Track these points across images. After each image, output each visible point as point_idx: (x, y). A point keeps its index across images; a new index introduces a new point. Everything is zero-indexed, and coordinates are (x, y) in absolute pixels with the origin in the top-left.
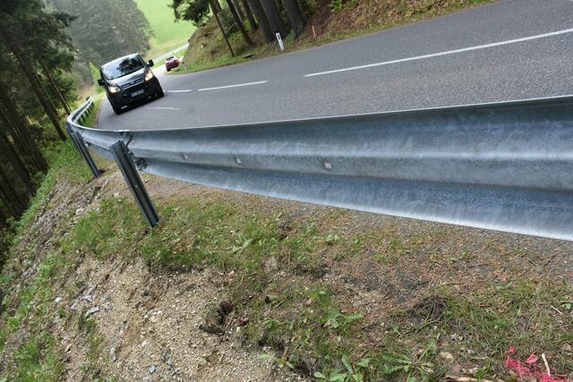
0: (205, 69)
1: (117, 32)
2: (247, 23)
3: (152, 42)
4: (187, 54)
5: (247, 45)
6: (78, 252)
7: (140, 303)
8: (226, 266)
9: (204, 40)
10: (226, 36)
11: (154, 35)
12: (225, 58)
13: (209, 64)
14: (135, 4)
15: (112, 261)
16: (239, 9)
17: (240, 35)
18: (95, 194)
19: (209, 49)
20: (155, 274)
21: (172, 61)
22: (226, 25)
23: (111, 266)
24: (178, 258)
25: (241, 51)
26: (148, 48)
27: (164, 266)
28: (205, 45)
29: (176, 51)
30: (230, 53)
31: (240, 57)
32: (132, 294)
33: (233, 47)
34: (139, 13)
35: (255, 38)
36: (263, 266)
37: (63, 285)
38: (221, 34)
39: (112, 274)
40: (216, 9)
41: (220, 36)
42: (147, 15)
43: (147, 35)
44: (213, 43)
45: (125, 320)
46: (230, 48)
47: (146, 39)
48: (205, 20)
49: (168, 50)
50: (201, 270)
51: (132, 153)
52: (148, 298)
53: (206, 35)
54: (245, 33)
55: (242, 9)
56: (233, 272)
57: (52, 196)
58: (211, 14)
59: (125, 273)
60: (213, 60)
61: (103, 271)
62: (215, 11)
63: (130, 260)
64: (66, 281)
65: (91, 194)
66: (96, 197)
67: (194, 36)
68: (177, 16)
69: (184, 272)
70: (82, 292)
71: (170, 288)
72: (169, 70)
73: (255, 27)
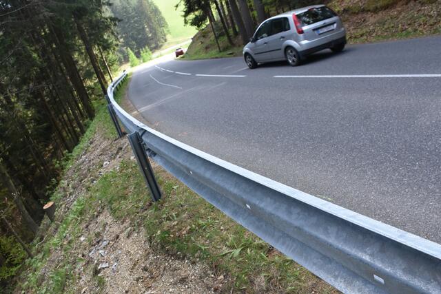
0: (200, 59)
1: (147, 29)
2: (231, 31)
3: (168, 37)
4: (190, 47)
5: (229, 45)
6: (100, 202)
7: (139, 278)
8: (217, 268)
9: (202, 39)
10: (217, 38)
11: (170, 33)
12: (214, 52)
13: (203, 55)
14: (160, 13)
15: (123, 223)
16: (227, 21)
17: (226, 38)
18: (117, 153)
19: (205, 45)
20: (155, 252)
21: (180, 50)
22: (217, 31)
23: (122, 226)
24: (174, 243)
25: (226, 49)
26: (166, 40)
27: (163, 247)
28: (202, 43)
29: (183, 44)
30: (218, 49)
31: (225, 53)
32: (135, 265)
33: (220, 46)
34: (162, 18)
35: (236, 41)
36: (252, 282)
37: (87, 226)
38: (214, 36)
39: (122, 236)
40: (212, 19)
41: (213, 37)
42: (167, 21)
43: (166, 32)
44: (208, 42)
45: (127, 289)
46: (219, 46)
47: (165, 35)
48: (204, 26)
49: (178, 43)
50: (194, 263)
51: (145, 144)
52: (147, 274)
53: (204, 36)
54: (229, 37)
55: (229, 21)
56: (222, 277)
57: (91, 143)
58: (208, 23)
59: (131, 240)
60: (206, 53)
61: (115, 229)
62: (211, 21)
63: (136, 227)
64: (90, 224)
65: (115, 152)
66: (118, 156)
67: (196, 35)
68: (186, 22)
69: (179, 259)
70: (98, 242)
71: (165, 272)
72: (177, 56)
73: (236, 34)
